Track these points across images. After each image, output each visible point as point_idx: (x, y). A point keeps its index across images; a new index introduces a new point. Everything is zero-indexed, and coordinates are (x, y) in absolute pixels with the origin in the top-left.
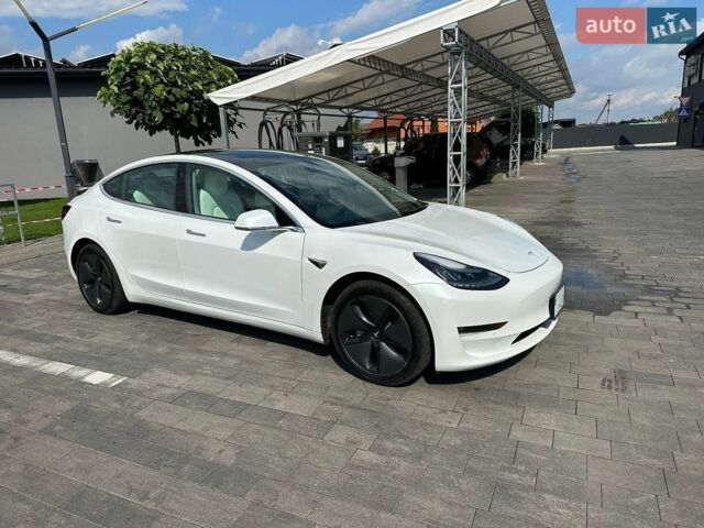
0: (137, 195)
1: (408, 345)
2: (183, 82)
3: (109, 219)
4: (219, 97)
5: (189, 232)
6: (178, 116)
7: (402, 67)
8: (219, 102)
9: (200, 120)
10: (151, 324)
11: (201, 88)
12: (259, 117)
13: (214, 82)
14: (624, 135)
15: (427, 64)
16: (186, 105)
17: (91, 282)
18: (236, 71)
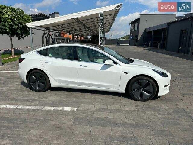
0: (50, 55)
1: (152, 91)
2: (16, 19)
3: (46, 62)
4: (29, 25)
5: (81, 66)
6: (14, 30)
7: (80, 21)
8: (29, 26)
9: (21, 32)
10: (60, 93)
11: (22, 21)
12: (43, 32)
13: (26, 20)
14: (117, 42)
15: (87, 21)
16: (17, 26)
17: (34, 82)
18: (32, 17)
